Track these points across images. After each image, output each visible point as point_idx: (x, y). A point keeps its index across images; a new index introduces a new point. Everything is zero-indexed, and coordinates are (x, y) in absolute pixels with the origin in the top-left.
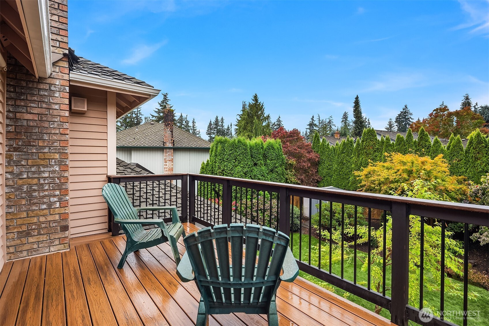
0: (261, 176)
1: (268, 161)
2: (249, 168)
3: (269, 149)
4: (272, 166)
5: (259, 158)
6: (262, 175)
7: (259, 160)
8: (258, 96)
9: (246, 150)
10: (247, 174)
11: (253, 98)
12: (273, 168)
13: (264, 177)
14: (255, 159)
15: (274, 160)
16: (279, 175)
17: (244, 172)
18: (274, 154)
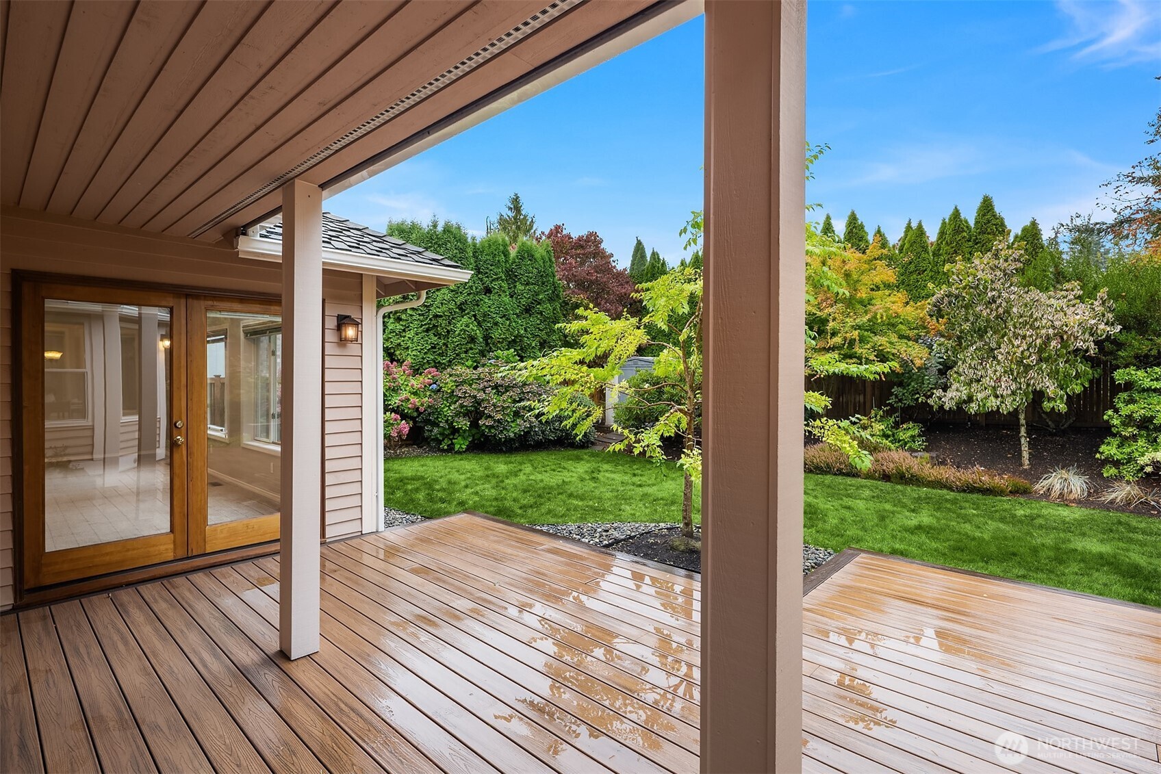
0: (501, 318)
1: (520, 287)
2: (471, 296)
3: (523, 258)
4: (529, 298)
5: (496, 274)
6: (504, 316)
7: (497, 279)
8: (522, 200)
9: (462, 251)
10: (465, 310)
11: (510, 204)
12: (532, 303)
13: (507, 319)
14: (487, 277)
15: (533, 284)
16: (545, 321)
17: (458, 303)
18: (535, 271)
